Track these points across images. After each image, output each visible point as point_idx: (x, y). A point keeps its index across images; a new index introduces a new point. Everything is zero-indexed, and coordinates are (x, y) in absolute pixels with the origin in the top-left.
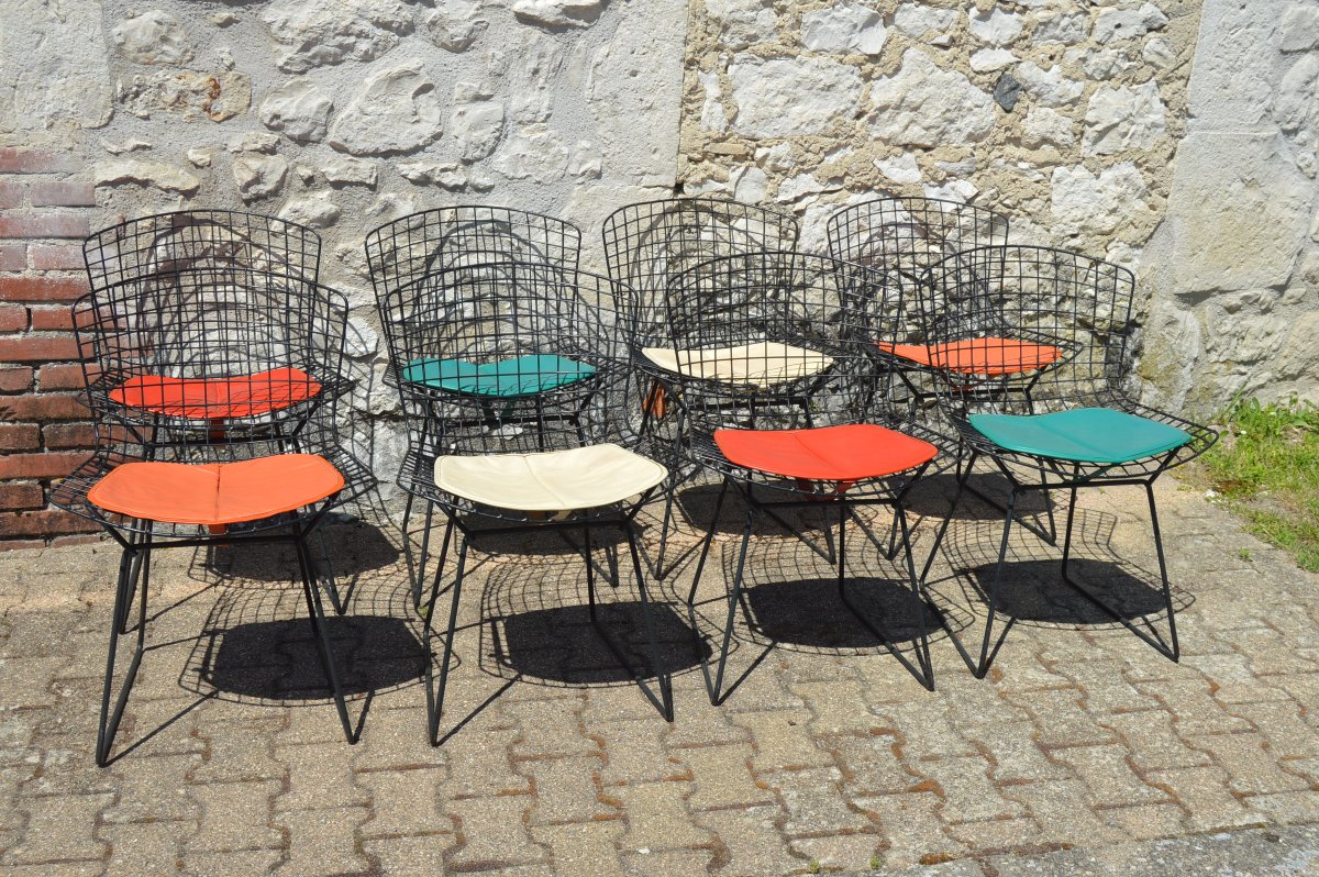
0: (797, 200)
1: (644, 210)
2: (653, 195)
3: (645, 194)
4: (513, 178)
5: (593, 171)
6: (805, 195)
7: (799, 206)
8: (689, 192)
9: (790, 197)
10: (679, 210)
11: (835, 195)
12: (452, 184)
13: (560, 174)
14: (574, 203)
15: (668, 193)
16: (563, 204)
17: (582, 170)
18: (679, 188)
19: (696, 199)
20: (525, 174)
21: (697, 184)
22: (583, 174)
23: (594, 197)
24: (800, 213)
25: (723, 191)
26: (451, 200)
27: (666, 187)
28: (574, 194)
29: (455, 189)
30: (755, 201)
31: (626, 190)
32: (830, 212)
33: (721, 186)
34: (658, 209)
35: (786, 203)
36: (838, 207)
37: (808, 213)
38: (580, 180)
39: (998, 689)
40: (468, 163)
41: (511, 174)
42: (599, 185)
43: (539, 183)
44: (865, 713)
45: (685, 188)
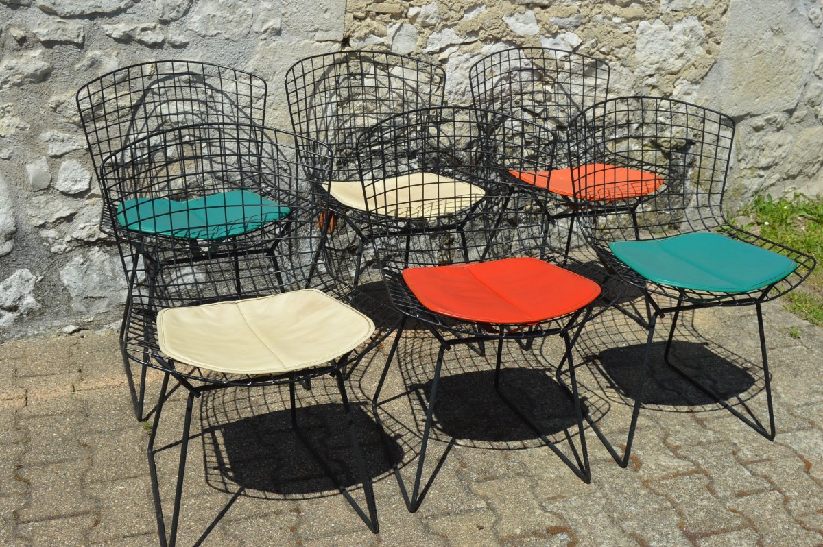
0: (442, 50)
1: (318, 62)
2: (324, 48)
3: (317, 48)
4: (205, 36)
5: (273, 29)
6: (448, 46)
7: (443, 56)
8: (354, 45)
9: (436, 48)
10: (346, 60)
11: (472, 46)
12: (152, 41)
13: (245, 32)
14: (258, 56)
15: (337, 46)
16: (248, 58)
17: (264, 28)
18: (345, 42)
19: (360, 51)
20: (215, 32)
21: (361, 39)
22: (266, 31)
23: (275, 51)
24: (444, 61)
25: (382, 44)
26: (149, 56)
27: (335, 41)
28: (258, 49)
29: (154, 46)
30: (408, 52)
31: (302, 44)
32: (467, 60)
33: (381, 40)
34: (329, 60)
35: (433, 53)
36: (474, 56)
37: (450, 61)
38: (263, 36)
39: (640, 478)
40: (165, 23)
41: (204, 32)
42: (278, 41)
43: (228, 39)
44: (538, 512)
45: (351, 42)
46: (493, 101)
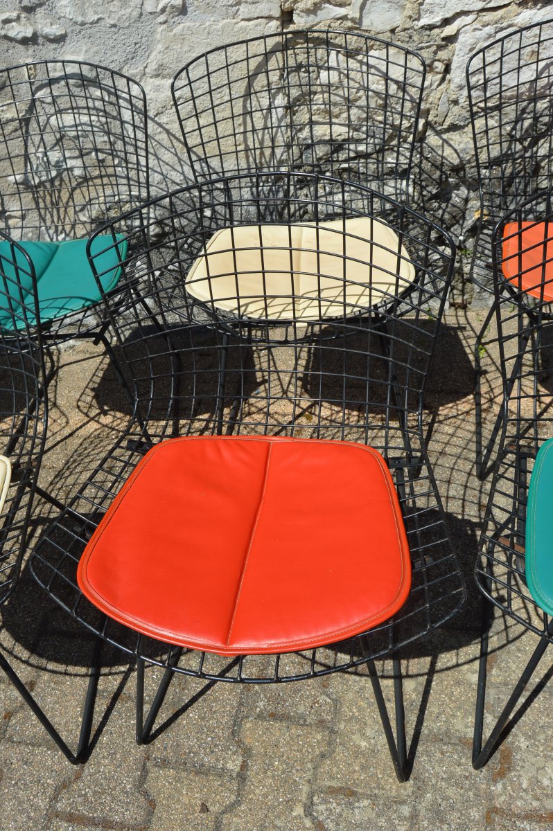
0: (446, 22)
2: (255, 30)
3: (244, 30)
4: (83, 24)
5: (173, 7)
6: (458, 15)
7: (449, 30)
8: (300, 22)
9: (437, 19)
10: (284, 47)
11: (500, 12)
12: (20, 36)
13: (136, 13)
14: (160, 47)
15: (274, 26)
16: (148, 50)
17: (160, 7)
18: (287, 17)
19: (310, 30)
20: (96, 17)
21: (308, 12)
22: (163, 10)
23: (182, 38)
24: (451, 39)
25: (344, 18)
26: (24, 56)
27: (270, 18)
28: (158, 36)
29: (25, 41)
30: (389, 27)
31: (221, 24)
32: (490, 36)
33: (342, 11)
34: (258, 48)
35: (431, 27)
36: (502, 29)
37: (461, 38)
38: (162, 18)
40: (30, 10)
41: (80, 19)
42: (185, 23)
43: (114, 26)
45: (295, 17)
46: (534, 99)
